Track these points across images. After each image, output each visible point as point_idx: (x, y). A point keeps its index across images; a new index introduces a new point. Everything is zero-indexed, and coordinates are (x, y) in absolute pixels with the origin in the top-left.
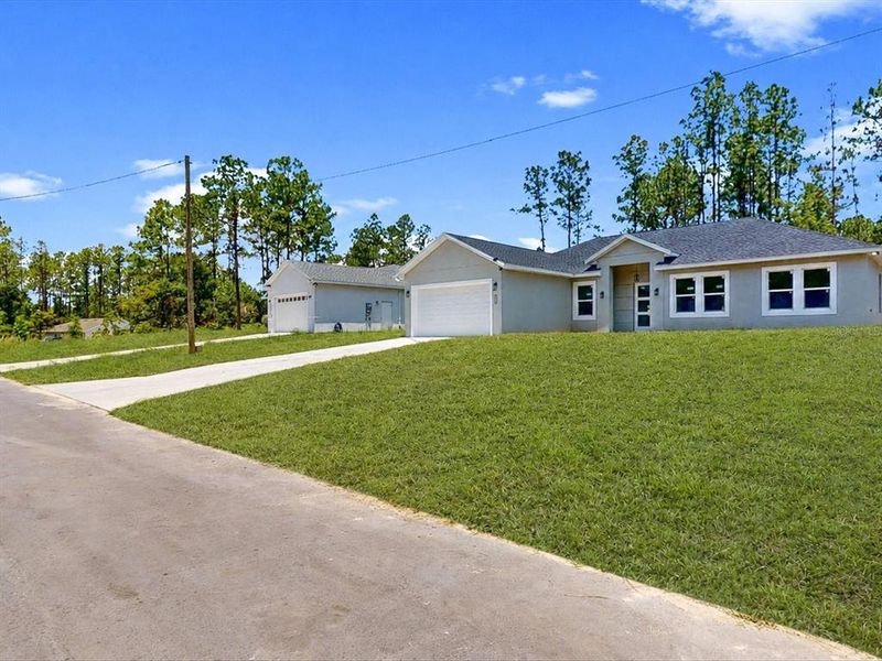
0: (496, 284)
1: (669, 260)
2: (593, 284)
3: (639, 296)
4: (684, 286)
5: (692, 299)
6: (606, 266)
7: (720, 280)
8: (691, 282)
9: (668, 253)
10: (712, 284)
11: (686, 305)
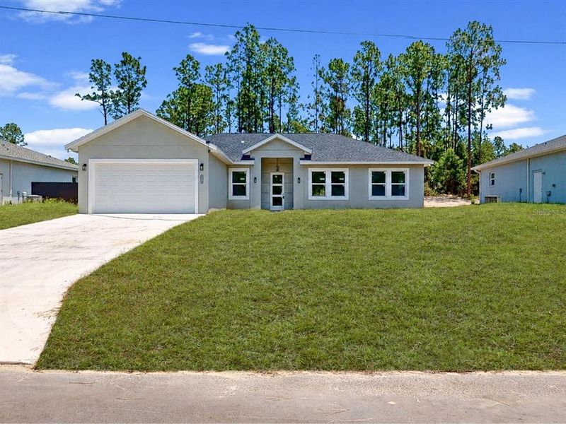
0: (202, 165)
1: (308, 157)
2: (247, 171)
3: (274, 183)
4: (318, 177)
5: (323, 187)
6: (258, 158)
7: (342, 174)
8: (323, 175)
9: (308, 151)
10: (337, 177)
11: (318, 190)
